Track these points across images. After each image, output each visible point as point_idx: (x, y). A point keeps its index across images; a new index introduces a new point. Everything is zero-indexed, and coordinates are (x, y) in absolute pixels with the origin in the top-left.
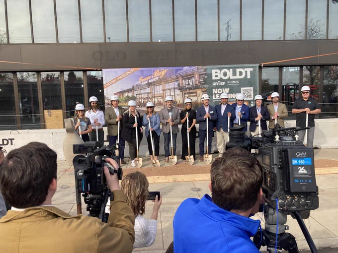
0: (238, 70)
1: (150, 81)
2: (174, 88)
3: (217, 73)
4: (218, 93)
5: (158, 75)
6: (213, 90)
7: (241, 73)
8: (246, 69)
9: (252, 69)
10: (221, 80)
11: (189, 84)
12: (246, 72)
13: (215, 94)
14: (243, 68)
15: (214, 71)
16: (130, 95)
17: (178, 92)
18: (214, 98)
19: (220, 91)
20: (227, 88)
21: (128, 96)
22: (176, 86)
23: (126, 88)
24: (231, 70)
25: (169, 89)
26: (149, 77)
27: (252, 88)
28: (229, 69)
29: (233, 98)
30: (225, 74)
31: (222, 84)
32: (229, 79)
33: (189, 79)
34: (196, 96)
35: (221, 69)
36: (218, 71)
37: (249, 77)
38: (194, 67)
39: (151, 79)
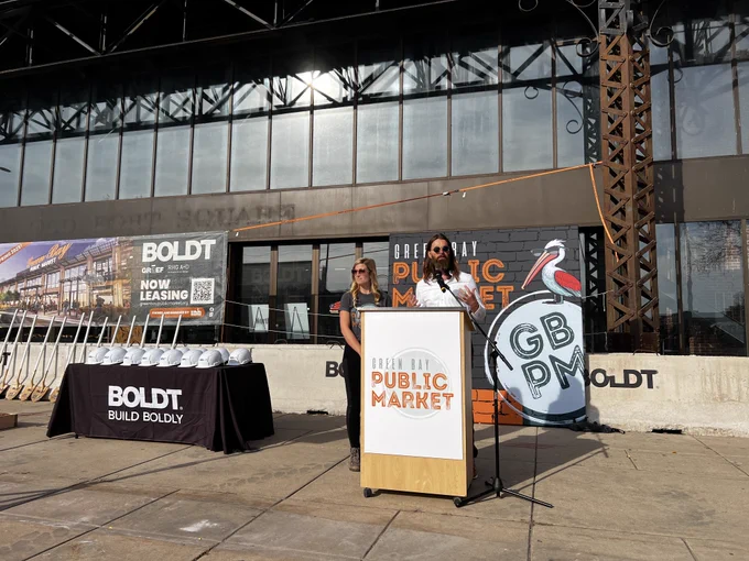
0: (189, 244)
1: (43, 265)
2: (79, 279)
3: (151, 251)
4: (150, 289)
5: (56, 254)
6: (143, 282)
7: (193, 250)
8: (203, 242)
9: (214, 242)
10: (158, 263)
11: (103, 270)
12: (203, 247)
13: (145, 291)
14: (198, 239)
15: (146, 245)
16: (12, 289)
17: (83, 285)
18: (142, 299)
19: (153, 284)
20: (166, 279)
21: (9, 293)
22: (81, 274)
23: (7, 279)
24: (176, 243)
25: (69, 280)
26: (42, 258)
27: (212, 280)
28: (171, 241)
29: (175, 300)
30: (165, 252)
31: (159, 270)
32: (171, 262)
33: (103, 260)
34: (112, 293)
35: (158, 242)
36: (153, 245)
37: (207, 257)
38: (113, 239)
39: (46, 260)
